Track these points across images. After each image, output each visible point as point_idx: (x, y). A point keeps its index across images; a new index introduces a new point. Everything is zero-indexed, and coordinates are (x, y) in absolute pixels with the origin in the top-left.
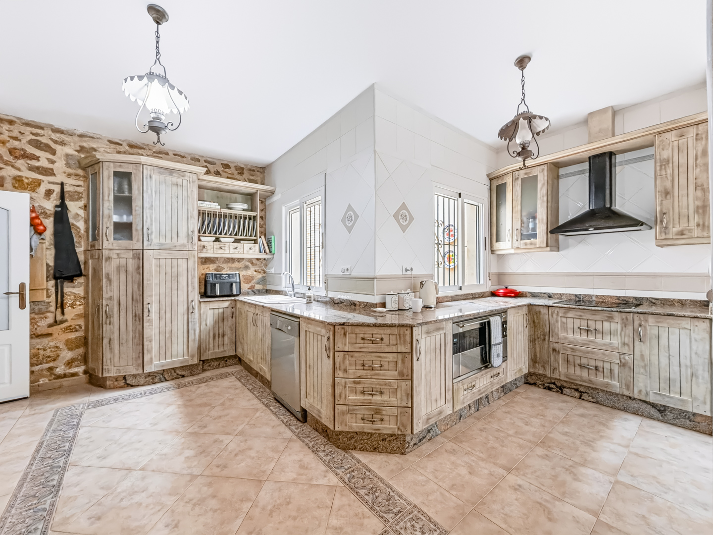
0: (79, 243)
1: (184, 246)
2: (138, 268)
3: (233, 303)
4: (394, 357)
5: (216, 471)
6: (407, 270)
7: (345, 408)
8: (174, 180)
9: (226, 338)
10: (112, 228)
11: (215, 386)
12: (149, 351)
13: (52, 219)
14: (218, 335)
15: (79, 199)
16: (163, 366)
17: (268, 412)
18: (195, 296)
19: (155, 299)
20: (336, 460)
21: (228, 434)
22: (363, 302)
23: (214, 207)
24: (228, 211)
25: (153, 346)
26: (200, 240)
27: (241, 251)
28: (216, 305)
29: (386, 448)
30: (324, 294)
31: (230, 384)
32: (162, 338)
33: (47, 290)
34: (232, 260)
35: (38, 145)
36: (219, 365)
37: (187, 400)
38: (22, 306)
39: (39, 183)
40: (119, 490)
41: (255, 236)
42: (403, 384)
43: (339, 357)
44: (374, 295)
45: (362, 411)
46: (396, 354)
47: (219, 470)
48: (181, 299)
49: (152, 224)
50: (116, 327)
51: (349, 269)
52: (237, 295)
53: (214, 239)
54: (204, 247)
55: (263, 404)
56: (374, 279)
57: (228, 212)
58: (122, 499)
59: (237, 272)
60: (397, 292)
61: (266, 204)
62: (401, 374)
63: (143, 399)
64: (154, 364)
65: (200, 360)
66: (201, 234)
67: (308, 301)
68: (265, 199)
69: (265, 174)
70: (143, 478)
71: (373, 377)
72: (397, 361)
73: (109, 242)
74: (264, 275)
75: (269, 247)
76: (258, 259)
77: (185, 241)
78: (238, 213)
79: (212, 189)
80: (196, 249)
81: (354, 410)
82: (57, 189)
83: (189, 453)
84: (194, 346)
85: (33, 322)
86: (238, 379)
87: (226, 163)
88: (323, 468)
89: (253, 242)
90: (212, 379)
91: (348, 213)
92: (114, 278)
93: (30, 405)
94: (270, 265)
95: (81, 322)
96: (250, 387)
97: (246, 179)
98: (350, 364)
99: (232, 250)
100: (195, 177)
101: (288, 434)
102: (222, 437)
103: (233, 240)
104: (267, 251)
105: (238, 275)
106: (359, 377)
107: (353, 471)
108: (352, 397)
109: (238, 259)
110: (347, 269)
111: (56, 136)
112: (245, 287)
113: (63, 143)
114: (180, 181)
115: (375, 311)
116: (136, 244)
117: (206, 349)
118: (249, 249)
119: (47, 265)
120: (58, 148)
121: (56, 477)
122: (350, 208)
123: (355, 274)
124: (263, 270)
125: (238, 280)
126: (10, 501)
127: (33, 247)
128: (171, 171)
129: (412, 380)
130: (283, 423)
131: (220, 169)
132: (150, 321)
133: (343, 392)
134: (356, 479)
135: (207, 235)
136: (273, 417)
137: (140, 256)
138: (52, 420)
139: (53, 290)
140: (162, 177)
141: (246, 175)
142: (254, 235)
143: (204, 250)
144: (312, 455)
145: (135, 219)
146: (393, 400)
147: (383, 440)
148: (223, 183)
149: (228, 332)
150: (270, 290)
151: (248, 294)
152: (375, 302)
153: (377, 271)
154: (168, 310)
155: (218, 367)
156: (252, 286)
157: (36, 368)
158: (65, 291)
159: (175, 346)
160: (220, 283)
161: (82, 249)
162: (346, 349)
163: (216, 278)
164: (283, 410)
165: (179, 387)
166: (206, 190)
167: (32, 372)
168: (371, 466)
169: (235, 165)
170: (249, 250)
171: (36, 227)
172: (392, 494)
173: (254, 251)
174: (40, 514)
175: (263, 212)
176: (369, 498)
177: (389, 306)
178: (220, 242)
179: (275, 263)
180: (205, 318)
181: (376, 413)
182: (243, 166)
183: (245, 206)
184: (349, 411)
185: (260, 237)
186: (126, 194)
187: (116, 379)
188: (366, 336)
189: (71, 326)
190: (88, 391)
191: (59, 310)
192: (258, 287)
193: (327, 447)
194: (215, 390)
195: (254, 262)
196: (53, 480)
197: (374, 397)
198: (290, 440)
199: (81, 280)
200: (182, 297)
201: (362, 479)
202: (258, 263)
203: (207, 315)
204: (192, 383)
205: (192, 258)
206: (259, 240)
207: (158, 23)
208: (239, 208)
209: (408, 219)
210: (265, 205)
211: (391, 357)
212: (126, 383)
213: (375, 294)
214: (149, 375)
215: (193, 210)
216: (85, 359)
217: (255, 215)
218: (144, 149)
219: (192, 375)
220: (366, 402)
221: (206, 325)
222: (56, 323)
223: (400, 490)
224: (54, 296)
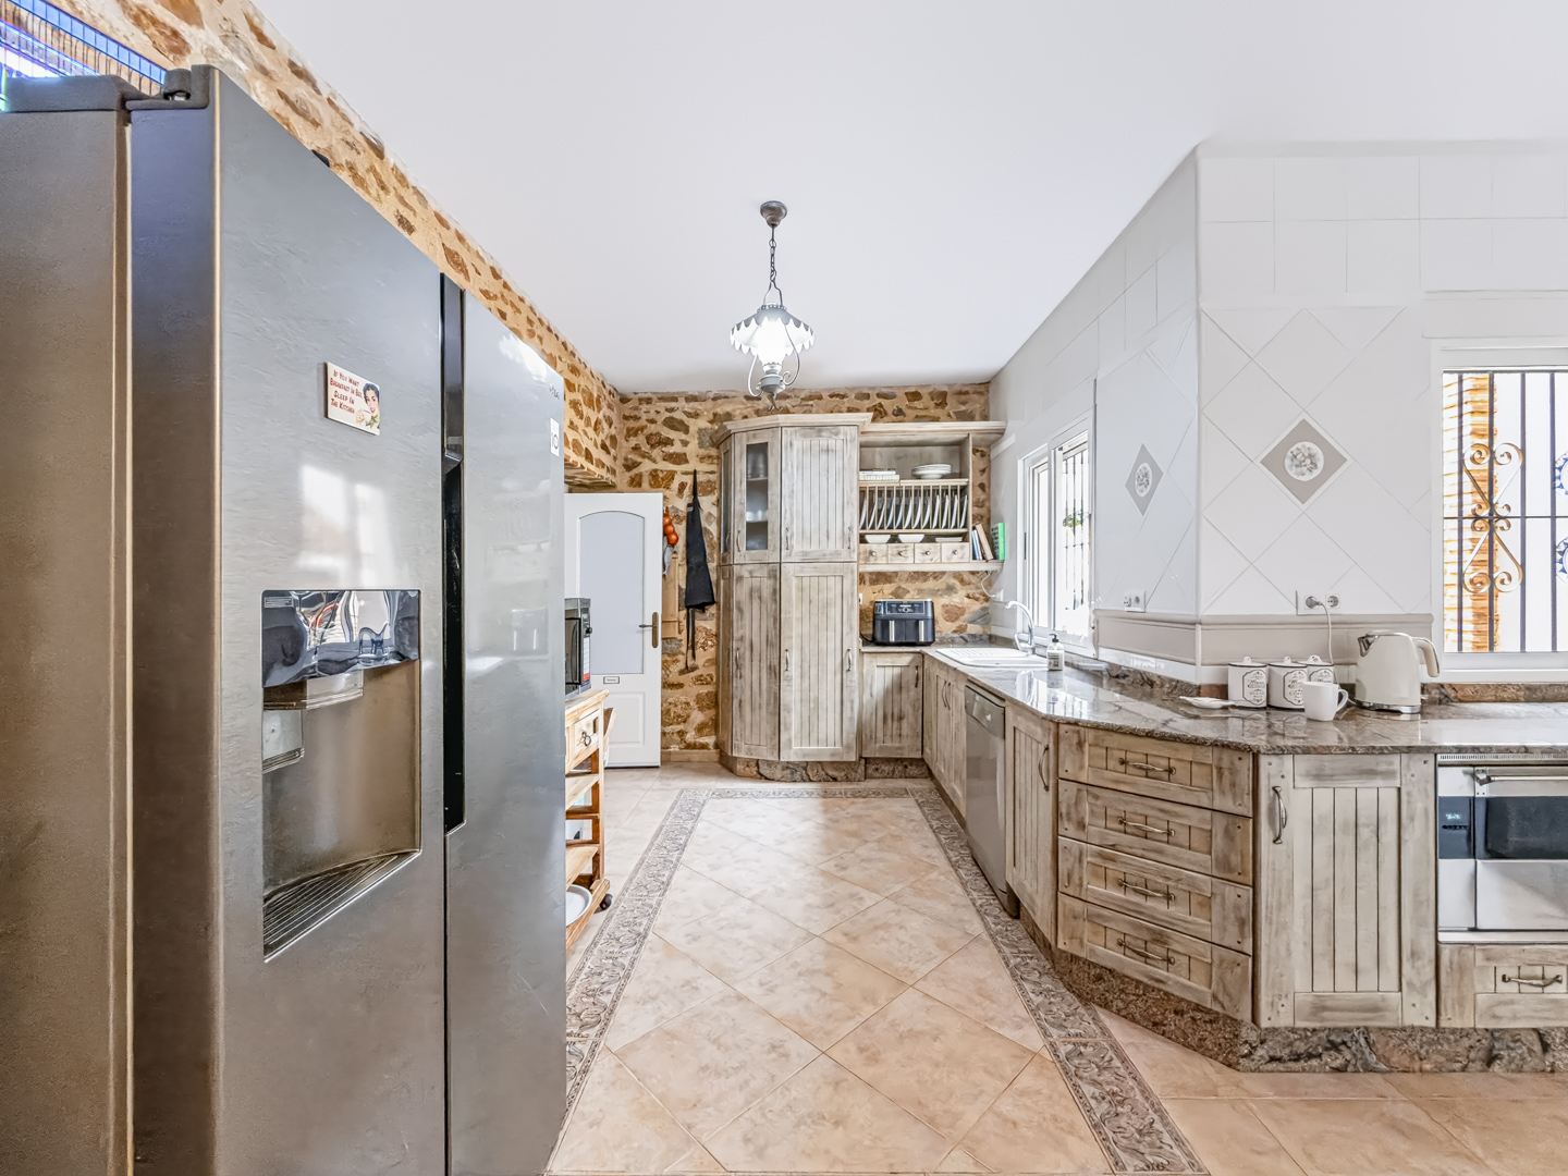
0: (712, 556)
1: (837, 553)
2: (775, 590)
3: (919, 659)
4: (1202, 820)
5: (843, 940)
6: (1311, 603)
7: (1078, 905)
8: (823, 442)
9: (905, 723)
10: (744, 531)
11: (879, 808)
12: (788, 729)
13: (684, 523)
14: (891, 715)
15: (711, 492)
16: (805, 756)
17: (953, 876)
18: (854, 641)
19: (795, 642)
20: (1055, 1009)
21: (875, 891)
22: (1171, 680)
23: (887, 478)
24: (913, 483)
25: (793, 719)
26: (862, 540)
27: (937, 558)
28: (888, 660)
29: (1185, 1035)
30: (1091, 652)
31: (904, 810)
32: (805, 709)
33: (679, 622)
34: (923, 576)
35: (672, 424)
36: (894, 771)
37: (830, 819)
38: (655, 645)
39: (671, 475)
40: (722, 915)
41: (965, 526)
42: (1230, 892)
43: (1068, 792)
44: (1194, 664)
45: (1121, 924)
46: (1208, 813)
47: (844, 939)
48: (831, 646)
49: (792, 523)
50: (748, 682)
51: (1141, 600)
52: (927, 644)
53: (888, 537)
54: (871, 553)
55: (949, 859)
56: (1194, 624)
57: (913, 485)
58: (722, 928)
59: (929, 600)
60: (1268, 661)
61: (992, 457)
62: (1224, 864)
63: (775, 802)
64: (794, 751)
65: (861, 757)
66: (867, 531)
67: (1052, 668)
68: (989, 447)
69: (990, 395)
70: (750, 911)
71: (1146, 854)
72: (1211, 831)
73: (742, 554)
74: (985, 604)
75: (994, 548)
76: (973, 573)
77: (839, 546)
78: (931, 485)
79: (888, 445)
80: (855, 559)
81: (1100, 916)
82: (689, 480)
83: (812, 899)
84: (851, 728)
85: (665, 666)
86: (919, 805)
87: (913, 390)
88: (1022, 1011)
89: (960, 539)
90: (877, 794)
91: (1140, 467)
92: (746, 608)
93: (661, 778)
94: (995, 586)
95: (712, 671)
96: (935, 824)
97: (952, 414)
98: (1092, 812)
99: (919, 558)
100: (854, 430)
101: (976, 927)
102: (864, 893)
103: (922, 536)
104: (989, 555)
105: (929, 605)
106: (1113, 847)
107: (1085, 1045)
108: (1096, 888)
109: (935, 573)
110: (1137, 600)
111: (689, 407)
112: (945, 628)
113: (696, 415)
114: (832, 442)
115: (1190, 705)
116: (771, 556)
117: (871, 738)
118: (950, 552)
119: (680, 587)
120: (690, 422)
121: (667, 873)
122: (1144, 455)
123: (1154, 610)
124: (984, 595)
125: (930, 615)
126: (626, 884)
127: (667, 565)
128: (819, 429)
129: (1255, 886)
130: (974, 904)
131: (903, 403)
132: (789, 679)
133: (1076, 870)
134: (1083, 1061)
135: (876, 531)
136: (959, 889)
137: (776, 574)
138: (676, 802)
139: (684, 623)
140: (807, 442)
141: (952, 405)
142: (962, 524)
143: (872, 559)
144: (1007, 980)
145: (772, 517)
146: (1199, 922)
147: (1176, 1012)
148: (904, 432)
149: (908, 709)
150: (996, 637)
151: (951, 642)
152: (1197, 682)
153: (1203, 605)
154: (814, 662)
155: (892, 776)
156: (960, 627)
157: (668, 729)
158: (696, 625)
159: (822, 725)
160: (898, 621)
161: (715, 564)
162: (1084, 779)
163: (890, 609)
164: (981, 883)
165: (825, 795)
166: (878, 449)
167: (664, 734)
168: (1129, 1052)
169: (931, 390)
170: (952, 556)
171: (669, 537)
172: (1158, 1126)
173: (962, 558)
174: (647, 908)
175: (985, 474)
176: (1101, 1109)
177: (1236, 696)
178: (900, 542)
179: (1004, 579)
180: (869, 681)
181: (1155, 941)
182: (946, 389)
183: (945, 469)
184: (1090, 918)
185: (974, 528)
186: (762, 478)
187: (748, 763)
188: (1130, 756)
189: (701, 676)
190: (718, 775)
191: (690, 651)
192: (973, 629)
193: (1045, 978)
194: (877, 815)
195: (965, 577)
196: (664, 875)
197: (1150, 903)
198: (977, 938)
199: (712, 610)
200: (833, 644)
201: (1098, 1066)
202: (973, 579)
203: (872, 677)
204: (846, 794)
205: (849, 575)
206: (973, 535)
207: (773, 226)
208: (934, 474)
209: (1321, 464)
210: (989, 461)
211: (1195, 818)
212: (759, 772)
213: (1199, 662)
214: (787, 766)
215: (852, 490)
216: (715, 725)
217: (964, 484)
218: (788, 397)
219: (848, 780)
220: (1131, 907)
221: (872, 695)
222: (687, 670)
223: (1185, 1131)
224: (685, 632)
